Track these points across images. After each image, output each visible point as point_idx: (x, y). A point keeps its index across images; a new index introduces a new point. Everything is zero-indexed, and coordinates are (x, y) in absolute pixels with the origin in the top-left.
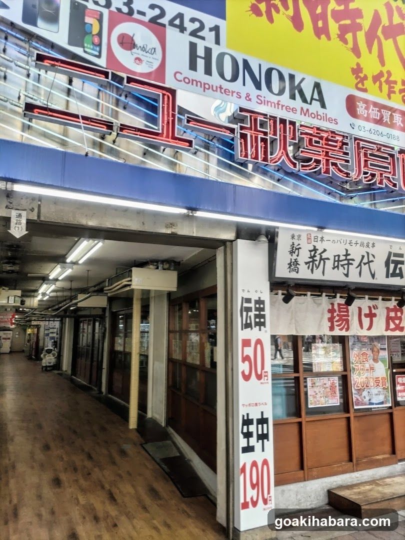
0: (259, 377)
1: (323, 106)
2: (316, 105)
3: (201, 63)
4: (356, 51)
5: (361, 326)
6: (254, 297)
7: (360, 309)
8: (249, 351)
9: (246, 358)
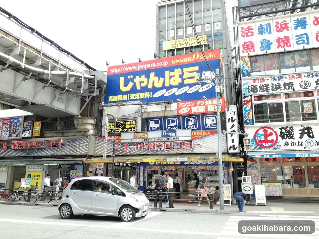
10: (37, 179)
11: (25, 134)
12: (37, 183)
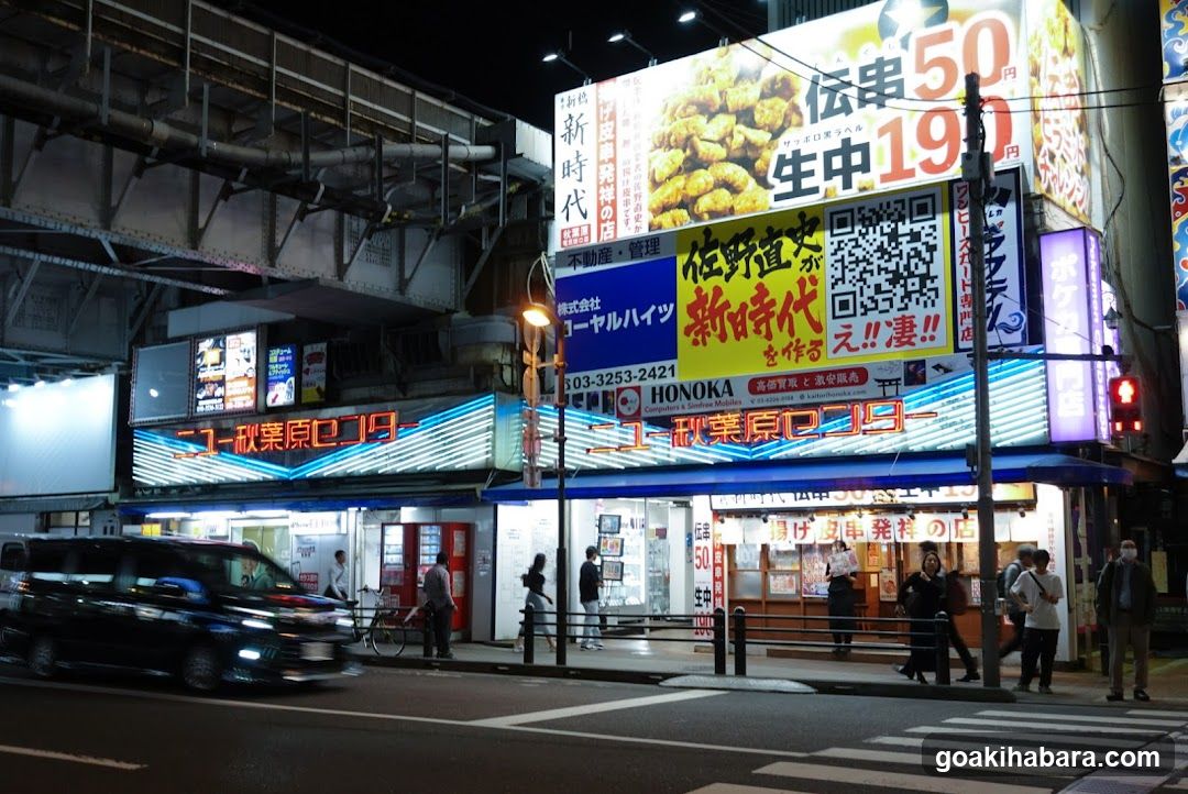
0: (705, 568)
1: (731, 394)
2: (726, 396)
3: (658, 397)
4: (769, 336)
5: (796, 537)
6: (703, 523)
7: (796, 525)
8: (700, 553)
9: (698, 557)
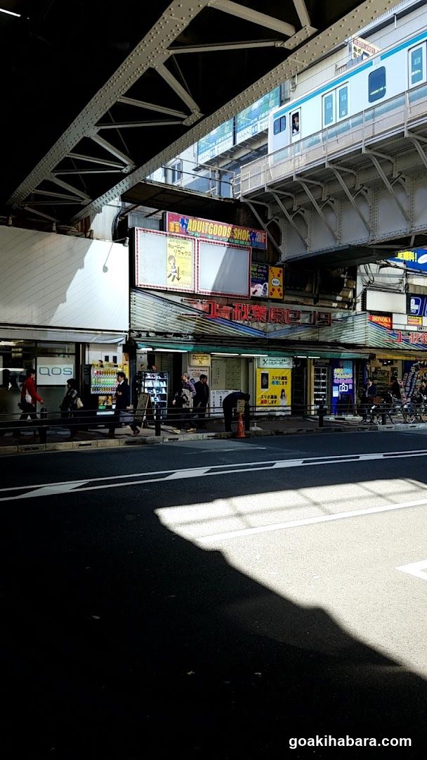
10: (281, 383)
11: (256, 291)
12: (283, 391)
